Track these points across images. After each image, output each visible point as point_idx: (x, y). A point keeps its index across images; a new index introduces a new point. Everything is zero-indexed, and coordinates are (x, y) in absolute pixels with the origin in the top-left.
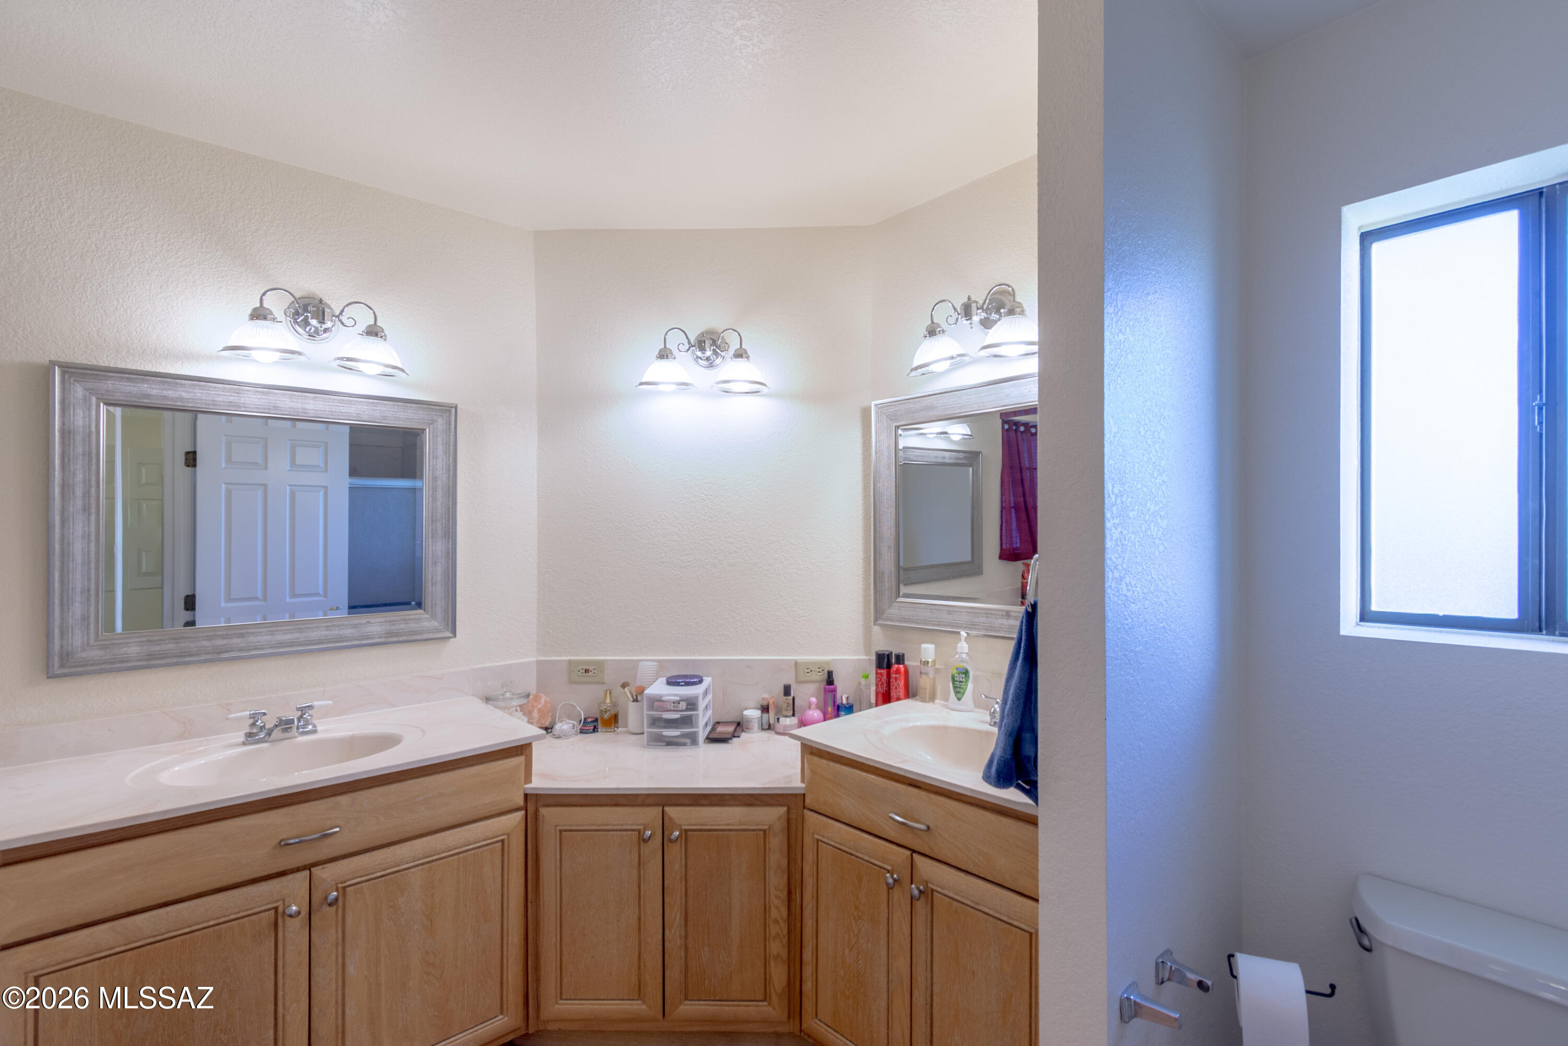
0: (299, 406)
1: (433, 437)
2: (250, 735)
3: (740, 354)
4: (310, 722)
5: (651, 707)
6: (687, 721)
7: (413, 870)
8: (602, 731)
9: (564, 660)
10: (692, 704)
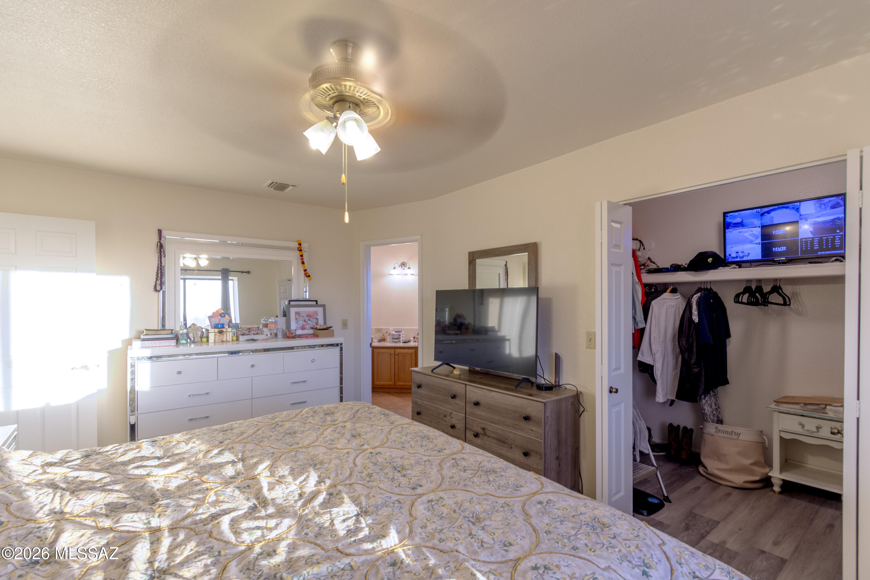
3: (409, 268)
5: (392, 336)
6: (399, 338)
10: (400, 335)
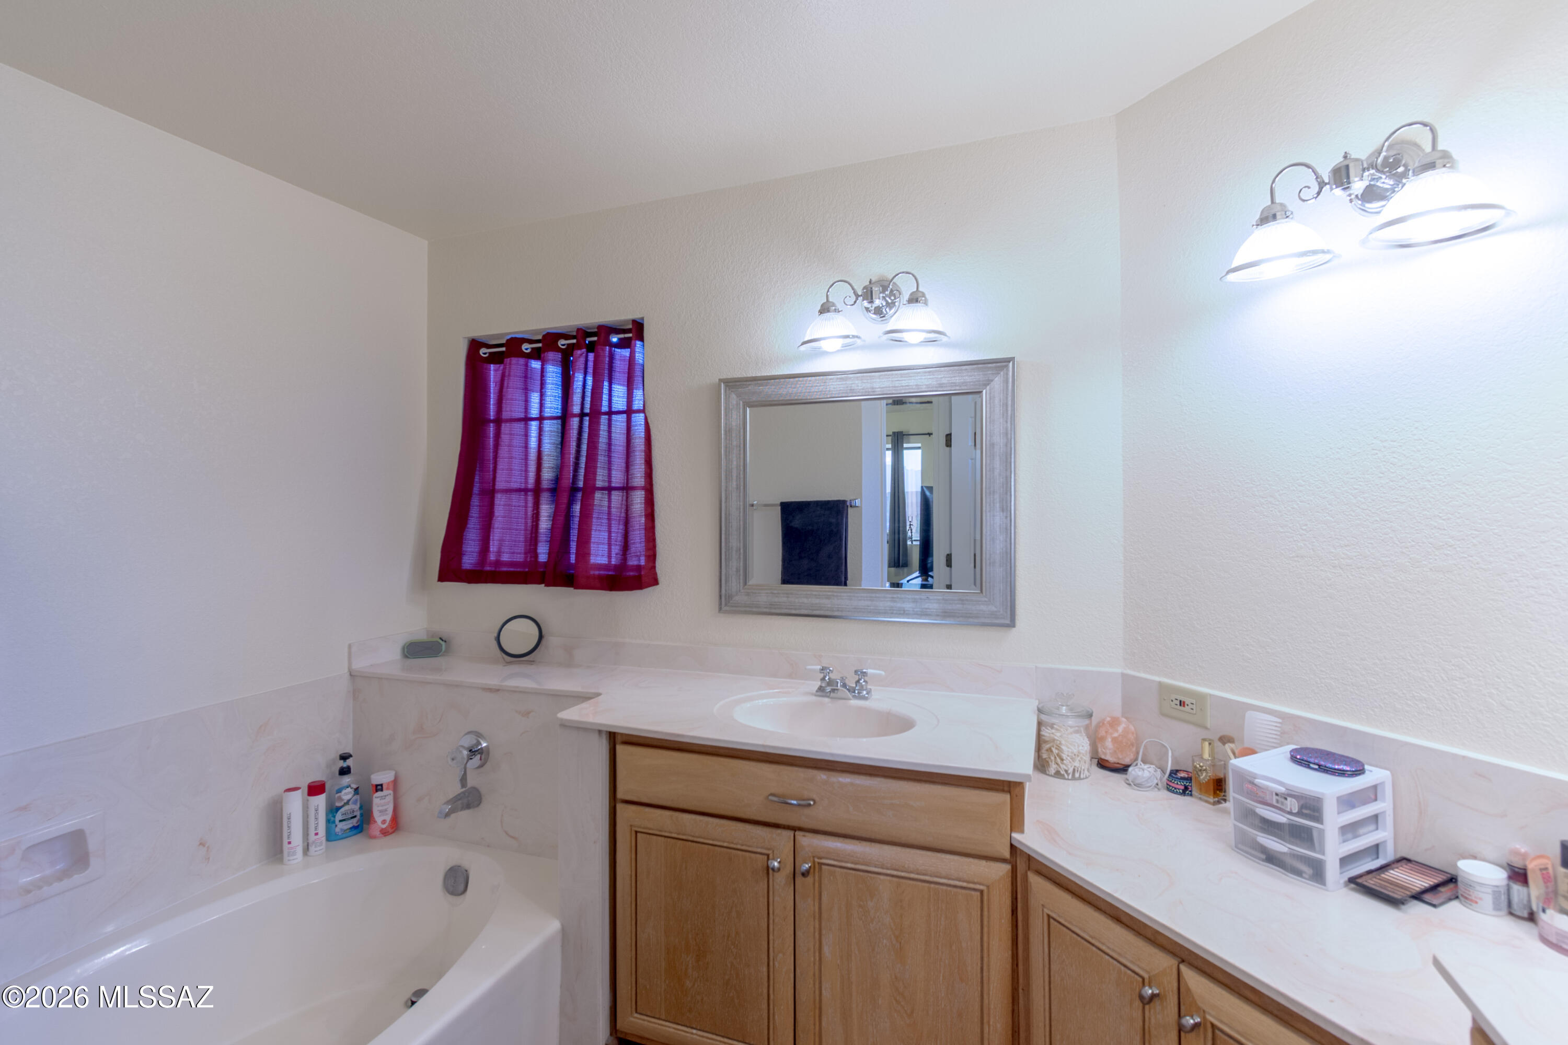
0: (869, 385)
1: (990, 398)
2: (821, 689)
4: (865, 688)
6: (1303, 835)
7: (882, 877)
8: (1197, 798)
9: (1153, 681)
